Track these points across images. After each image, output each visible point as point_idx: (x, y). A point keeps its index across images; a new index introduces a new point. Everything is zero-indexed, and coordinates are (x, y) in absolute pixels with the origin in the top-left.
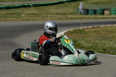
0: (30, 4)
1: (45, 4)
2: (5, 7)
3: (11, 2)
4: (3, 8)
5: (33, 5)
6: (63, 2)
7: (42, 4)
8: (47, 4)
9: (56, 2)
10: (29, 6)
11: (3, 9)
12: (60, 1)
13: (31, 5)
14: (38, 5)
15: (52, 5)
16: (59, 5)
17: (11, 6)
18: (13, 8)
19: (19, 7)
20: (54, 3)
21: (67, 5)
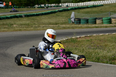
0: (22, 15)
1: (37, 14)
3: (2, 13)
5: (25, 15)
6: (55, 12)
7: (34, 14)
8: (39, 14)
9: (48, 12)
10: (21, 17)
12: (52, 11)
14: (30, 15)
16: (51, 15)
17: (3, 17)
18: (5, 19)
19: (11, 18)
20: (46, 13)
21: (59, 15)
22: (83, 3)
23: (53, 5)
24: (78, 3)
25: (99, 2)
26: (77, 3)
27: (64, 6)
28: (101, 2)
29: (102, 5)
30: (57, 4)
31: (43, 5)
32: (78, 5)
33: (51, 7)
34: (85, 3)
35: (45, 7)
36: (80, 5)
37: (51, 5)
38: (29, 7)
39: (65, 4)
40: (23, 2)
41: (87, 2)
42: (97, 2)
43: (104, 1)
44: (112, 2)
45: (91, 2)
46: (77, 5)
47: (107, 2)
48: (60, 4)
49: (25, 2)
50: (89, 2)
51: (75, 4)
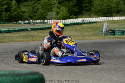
1: (41, 28)
2: (6, 31)
4: (4, 31)
5: (31, 29)
7: (38, 28)
8: (43, 28)
11: (5, 33)
13: (29, 29)
14: (35, 29)
15: (47, 29)
17: (12, 30)
18: (13, 32)
22: (70, 20)
23: (38, 21)
24: (65, 20)
25: (87, 19)
26: (63, 20)
27: (49, 22)
28: (90, 19)
29: (96, 22)
30: (42, 21)
31: (27, 22)
33: (37, 23)
34: (72, 20)
35: (32, 23)
36: (67, 22)
37: (36, 21)
38: (15, 23)
39: (51, 20)
40: (5, 18)
41: (74, 19)
43: (92, 19)
44: (101, 20)
45: (79, 19)
47: (95, 19)
48: (46, 21)
49: (7, 18)
50: (76, 19)
51: (61, 20)
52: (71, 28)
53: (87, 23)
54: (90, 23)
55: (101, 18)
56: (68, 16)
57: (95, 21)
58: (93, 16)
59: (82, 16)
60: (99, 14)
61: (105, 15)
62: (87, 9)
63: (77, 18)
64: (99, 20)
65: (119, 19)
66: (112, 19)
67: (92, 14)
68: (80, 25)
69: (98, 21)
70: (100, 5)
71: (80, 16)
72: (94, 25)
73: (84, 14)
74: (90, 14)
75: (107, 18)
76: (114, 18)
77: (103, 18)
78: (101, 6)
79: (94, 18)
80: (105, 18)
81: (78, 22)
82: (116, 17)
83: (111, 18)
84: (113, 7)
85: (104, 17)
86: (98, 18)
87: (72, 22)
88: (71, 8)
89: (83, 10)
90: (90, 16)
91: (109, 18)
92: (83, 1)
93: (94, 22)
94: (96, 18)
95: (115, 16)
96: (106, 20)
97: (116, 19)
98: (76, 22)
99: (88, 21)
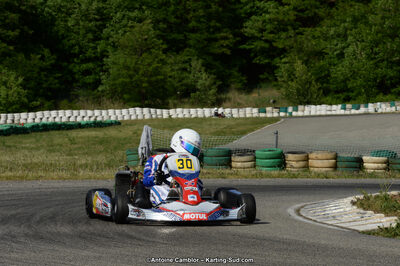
22: (31, 115)
25: (89, 112)
26: (9, 112)
28: (97, 112)
29: (118, 123)
32: (13, 121)
36: (22, 121)
41: (46, 113)
42: (82, 112)
43: (104, 112)
44: (133, 118)
45: (61, 112)
46: (9, 121)
47: (115, 113)
50: (53, 113)
51: (3, 115)
52: (34, 140)
53: (88, 126)
54: (98, 125)
55: (131, 110)
56: (26, 100)
57: (113, 118)
58: (108, 103)
59: (70, 101)
60: (126, 96)
61: (146, 102)
62: (89, 79)
63: (56, 107)
64: (126, 118)
65: (187, 116)
66: (165, 116)
67: (104, 98)
68: (64, 132)
69: (123, 121)
70: (127, 68)
71: (65, 102)
72: (112, 132)
73: (77, 96)
74: (99, 97)
75: (152, 110)
76: (172, 111)
77: (138, 110)
78: (131, 72)
79: (111, 111)
80: (146, 110)
81: (57, 120)
82: (179, 110)
83: (165, 111)
84: (170, 77)
85: (142, 107)
86: (124, 111)
87: (37, 121)
88: (36, 75)
89: (74, 85)
90: (98, 104)
91: (159, 111)
92: (76, 56)
93: (109, 121)
94: (117, 111)
95: (175, 107)
96: (147, 117)
97: (180, 116)
98: (51, 120)
99: (92, 119)
